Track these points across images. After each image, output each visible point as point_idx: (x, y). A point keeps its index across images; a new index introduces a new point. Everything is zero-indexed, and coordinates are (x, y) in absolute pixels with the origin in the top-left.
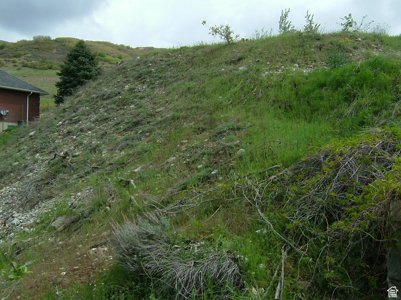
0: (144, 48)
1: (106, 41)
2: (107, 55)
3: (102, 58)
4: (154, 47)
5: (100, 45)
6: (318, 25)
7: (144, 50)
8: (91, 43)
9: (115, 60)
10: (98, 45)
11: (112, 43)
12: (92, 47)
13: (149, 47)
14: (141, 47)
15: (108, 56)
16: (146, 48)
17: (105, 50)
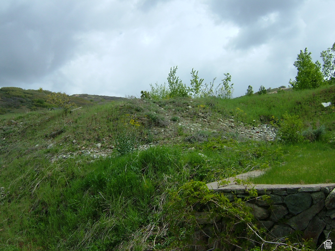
0: (79, 95)
1: (46, 90)
2: (46, 101)
3: (41, 104)
4: (88, 94)
5: (40, 93)
6: (202, 80)
7: (80, 96)
8: (32, 92)
9: (52, 106)
10: (38, 93)
11: (51, 91)
12: (32, 95)
13: (84, 94)
14: (77, 94)
15: (46, 103)
16: (81, 95)
17: (44, 97)
